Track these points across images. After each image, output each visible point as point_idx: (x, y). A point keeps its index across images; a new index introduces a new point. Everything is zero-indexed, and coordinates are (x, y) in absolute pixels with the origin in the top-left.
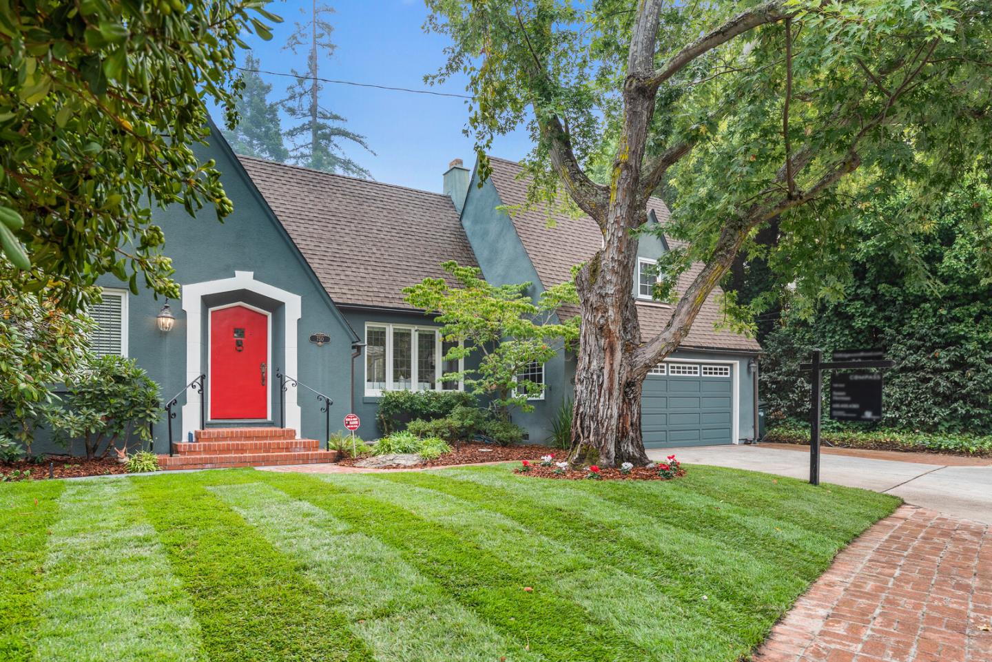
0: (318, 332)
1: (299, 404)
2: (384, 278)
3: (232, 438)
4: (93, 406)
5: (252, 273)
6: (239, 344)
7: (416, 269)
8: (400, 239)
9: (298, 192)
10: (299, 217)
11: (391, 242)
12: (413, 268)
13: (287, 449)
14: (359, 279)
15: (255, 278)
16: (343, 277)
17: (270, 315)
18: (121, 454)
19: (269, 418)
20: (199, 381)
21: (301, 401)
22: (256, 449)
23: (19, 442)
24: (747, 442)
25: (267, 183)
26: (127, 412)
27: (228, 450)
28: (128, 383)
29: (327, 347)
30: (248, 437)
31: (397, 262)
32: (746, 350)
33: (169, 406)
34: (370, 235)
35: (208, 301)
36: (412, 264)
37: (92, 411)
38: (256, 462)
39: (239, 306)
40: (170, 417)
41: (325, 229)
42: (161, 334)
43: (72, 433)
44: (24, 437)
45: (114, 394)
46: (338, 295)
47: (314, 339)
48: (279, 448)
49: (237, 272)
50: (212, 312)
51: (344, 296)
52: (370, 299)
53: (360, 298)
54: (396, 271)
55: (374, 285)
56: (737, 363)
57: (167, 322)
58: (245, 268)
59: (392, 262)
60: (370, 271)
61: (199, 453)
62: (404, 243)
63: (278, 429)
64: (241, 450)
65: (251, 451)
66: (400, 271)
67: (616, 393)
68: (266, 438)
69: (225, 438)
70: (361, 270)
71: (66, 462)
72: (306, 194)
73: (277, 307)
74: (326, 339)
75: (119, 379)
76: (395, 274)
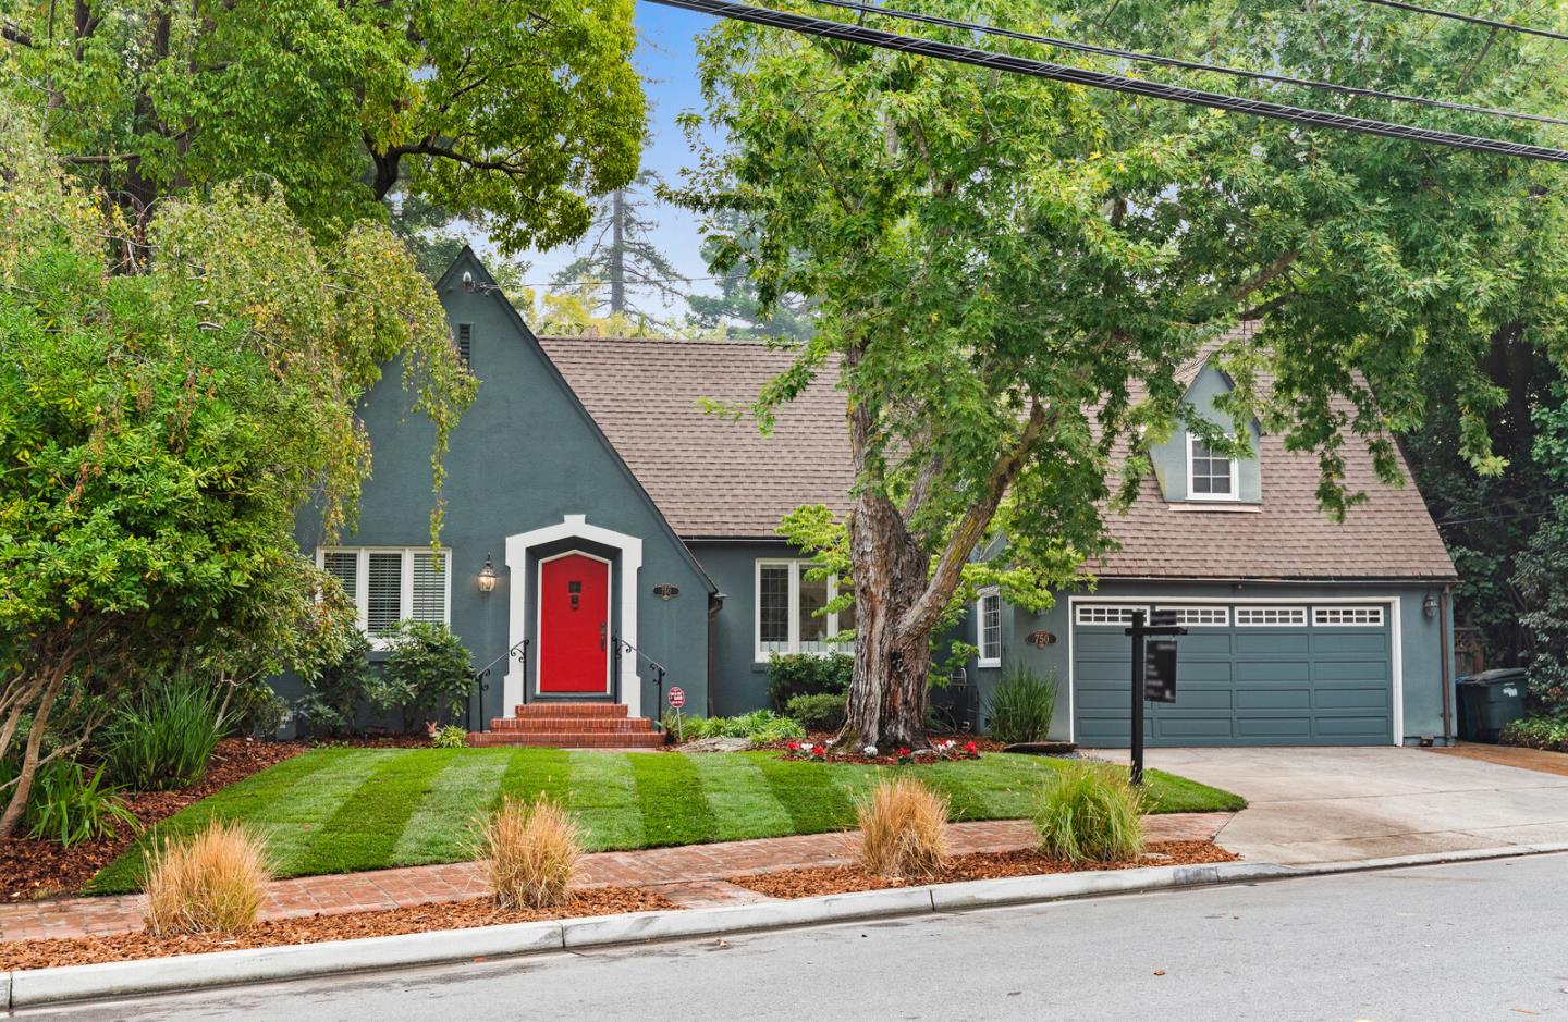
0: (665, 582)
1: (638, 673)
2: (790, 493)
3: (553, 715)
4: (407, 677)
5: (583, 517)
6: (575, 600)
7: (843, 474)
8: (829, 431)
9: (689, 380)
10: (684, 417)
11: (814, 437)
12: (839, 474)
13: (612, 729)
14: (752, 499)
15: (587, 521)
16: (728, 499)
17: (610, 563)
18: (432, 728)
19: (608, 692)
20: (521, 647)
21: (641, 669)
22: (576, 727)
23: (341, 714)
24: (1425, 744)
25: (648, 374)
26: (439, 683)
27: (543, 728)
28: (441, 653)
29: (675, 601)
30: (572, 714)
31: (815, 468)
32: (1416, 578)
33: (481, 676)
34: (783, 430)
35: (534, 553)
36: (838, 468)
37: (404, 683)
38: (570, 743)
39: (575, 555)
40: (481, 688)
41: (717, 429)
42: (485, 595)
43: (385, 705)
44: (347, 708)
45: (425, 664)
46: (717, 526)
47: (658, 591)
48: (601, 728)
49: (566, 517)
50: (544, 564)
51: (726, 526)
52: (761, 527)
53: (747, 527)
54: (811, 480)
55: (772, 505)
56: (1396, 601)
57: (487, 580)
58: (575, 510)
59: (808, 468)
60: (772, 486)
61: (513, 730)
62: (833, 436)
63: (611, 704)
64: (560, 728)
65: (570, 730)
66: (816, 481)
67: (875, 667)
68: (591, 715)
69: (545, 715)
70: (757, 486)
71: (380, 735)
72: (700, 381)
73: (615, 554)
74: (674, 591)
75: (433, 649)
76: (809, 487)
